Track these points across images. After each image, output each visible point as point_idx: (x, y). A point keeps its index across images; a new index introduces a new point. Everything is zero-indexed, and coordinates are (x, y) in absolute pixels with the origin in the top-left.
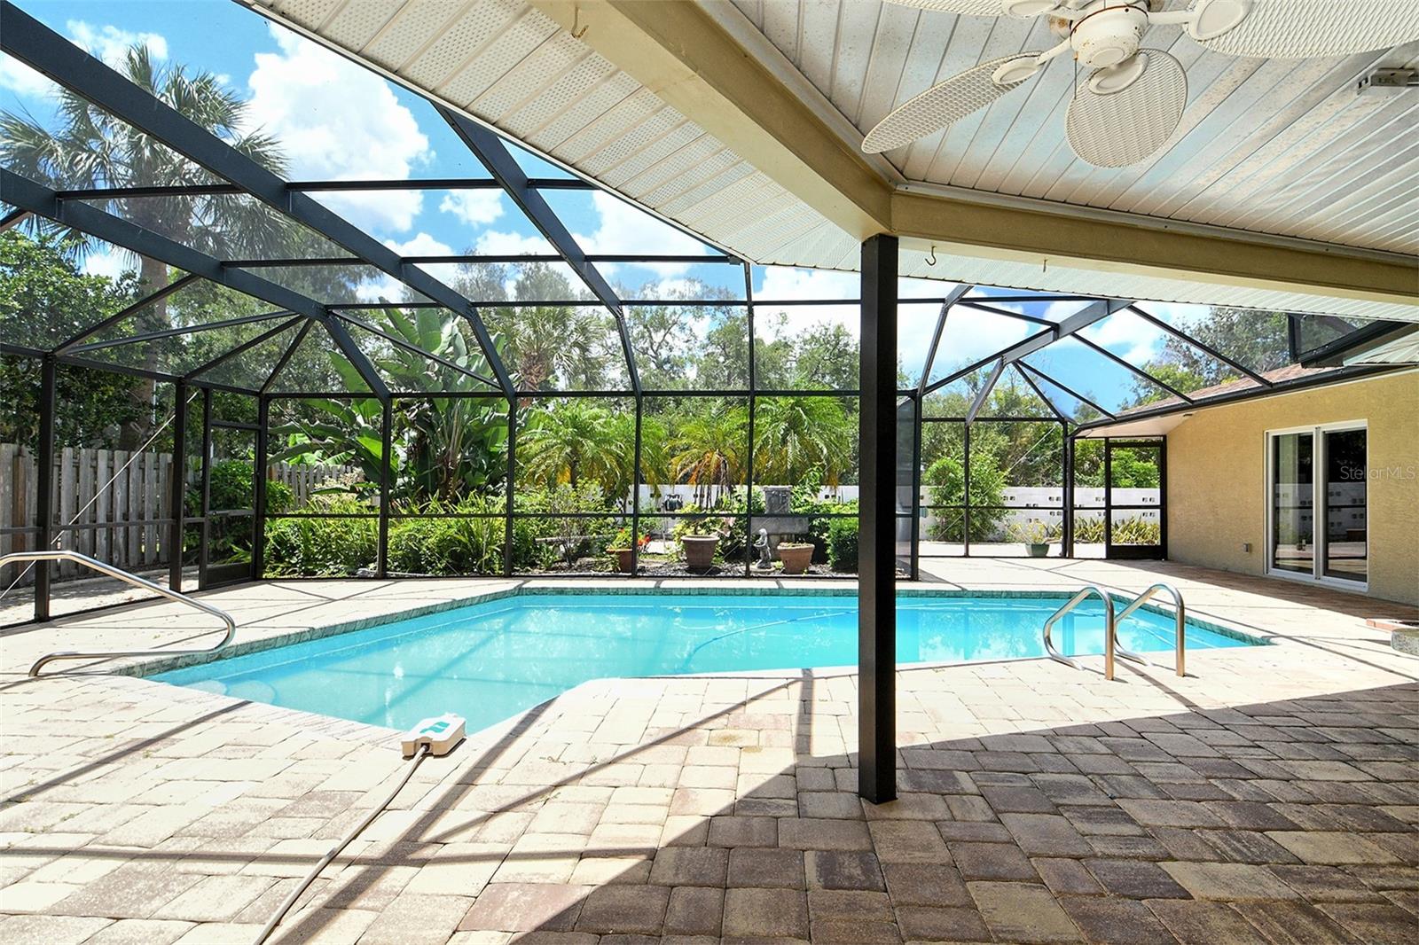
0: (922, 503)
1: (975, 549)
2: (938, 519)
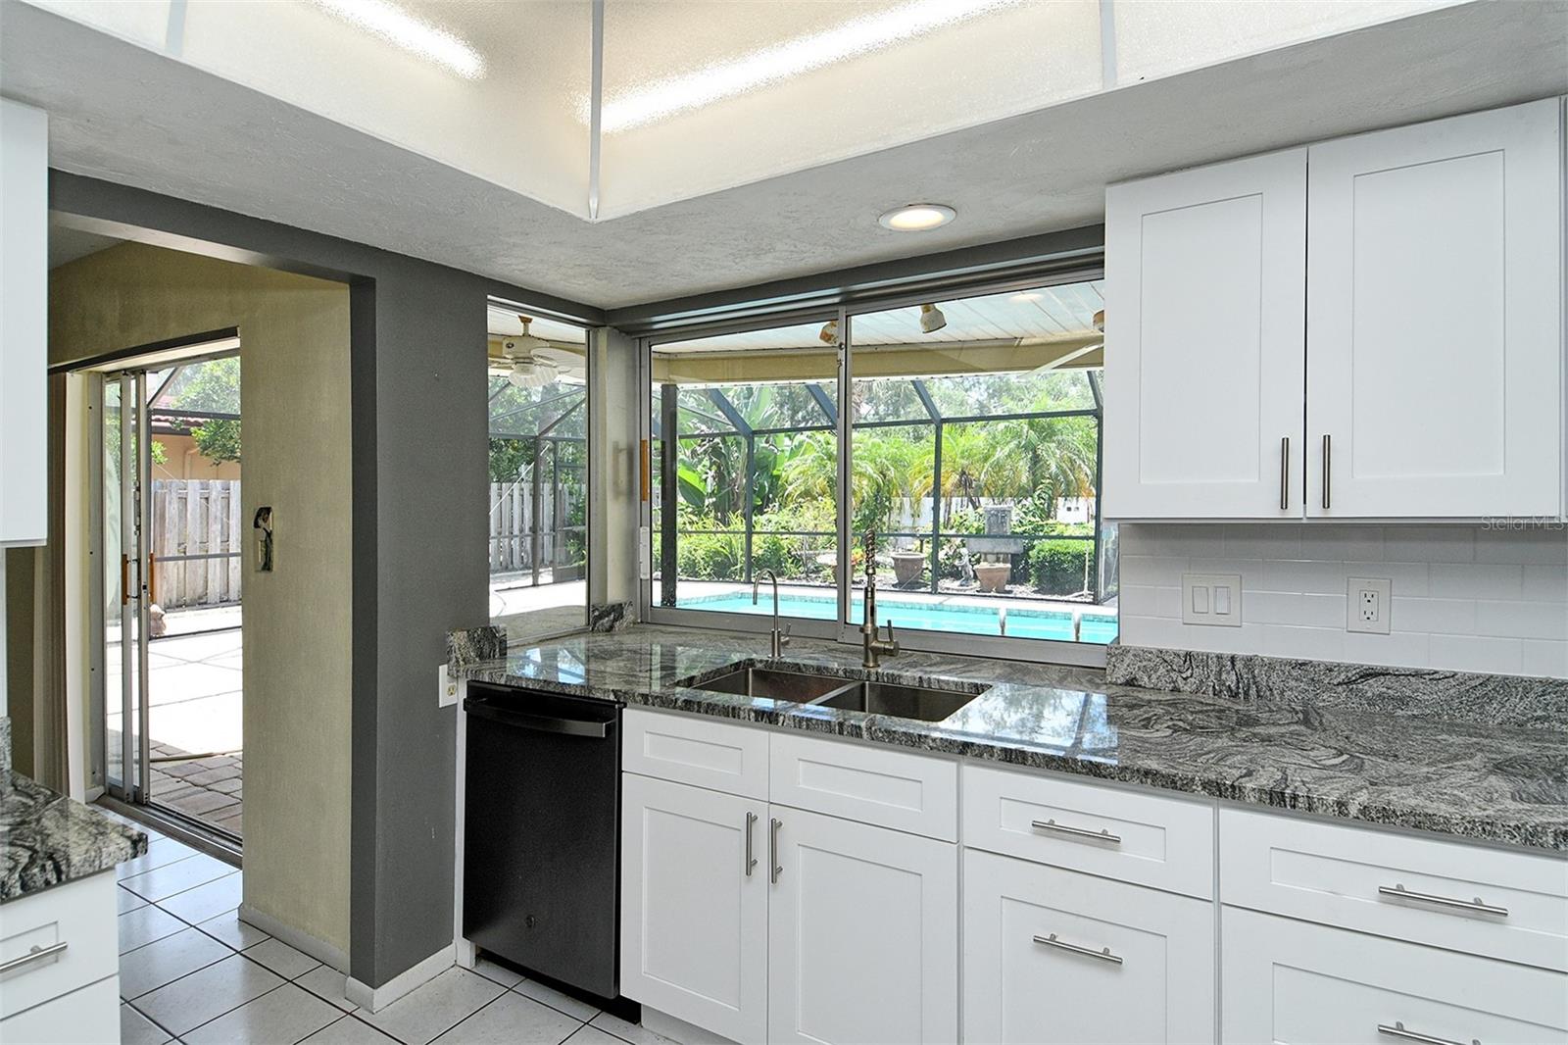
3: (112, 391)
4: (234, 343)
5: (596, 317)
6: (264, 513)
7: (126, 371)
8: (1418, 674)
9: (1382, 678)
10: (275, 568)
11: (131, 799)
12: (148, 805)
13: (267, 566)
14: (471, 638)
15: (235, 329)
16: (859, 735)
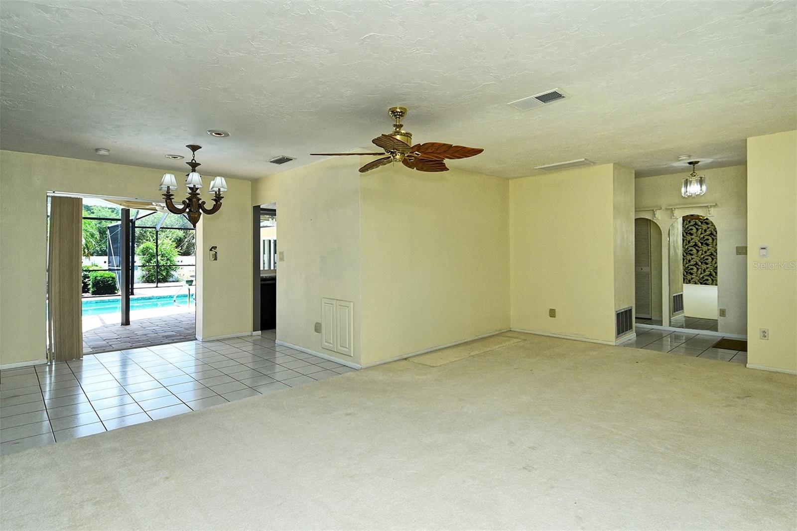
0: (135, 264)
1: (159, 285)
2: (144, 273)
6: (214, 247)
13: (216, 260)
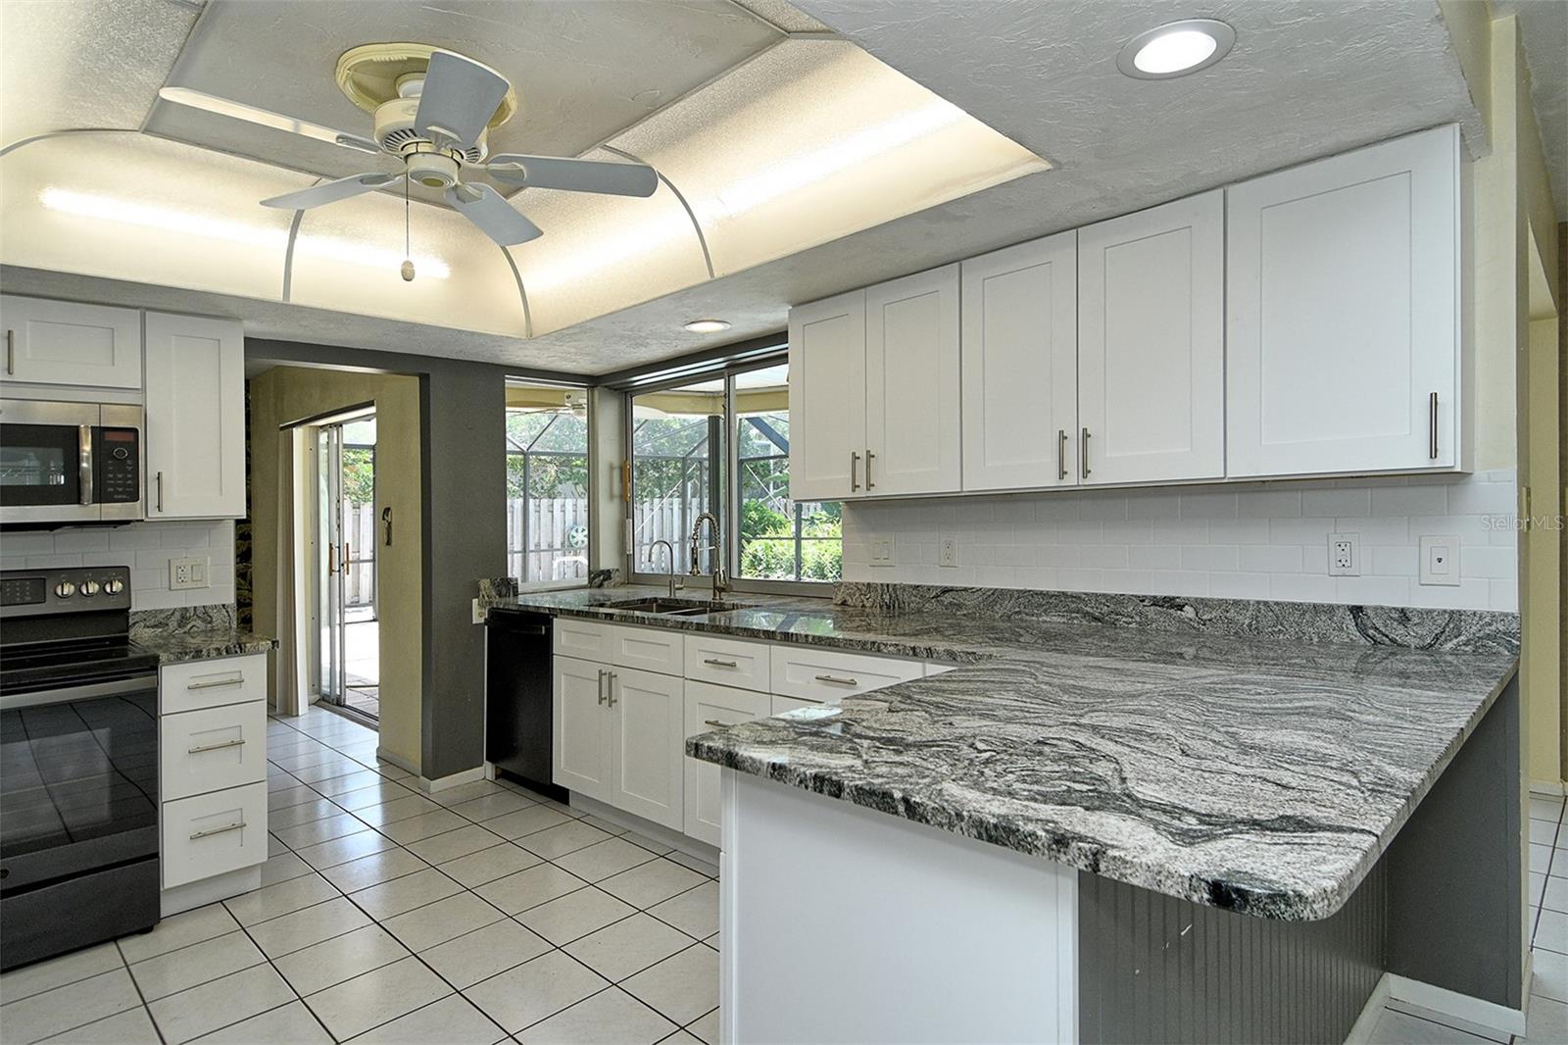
3: (323, 438)
4: (372, 410)
5: (592, 381)
6: (387, 510)
7: (331, 425)
8: (966, 589)
9: (951, 593)
10: (393, 544)
11: (335, 702)
12: (344, 706)
13: (389, 543)
14: (493, 583)
15: (373, 401)
16: (644, 623)
